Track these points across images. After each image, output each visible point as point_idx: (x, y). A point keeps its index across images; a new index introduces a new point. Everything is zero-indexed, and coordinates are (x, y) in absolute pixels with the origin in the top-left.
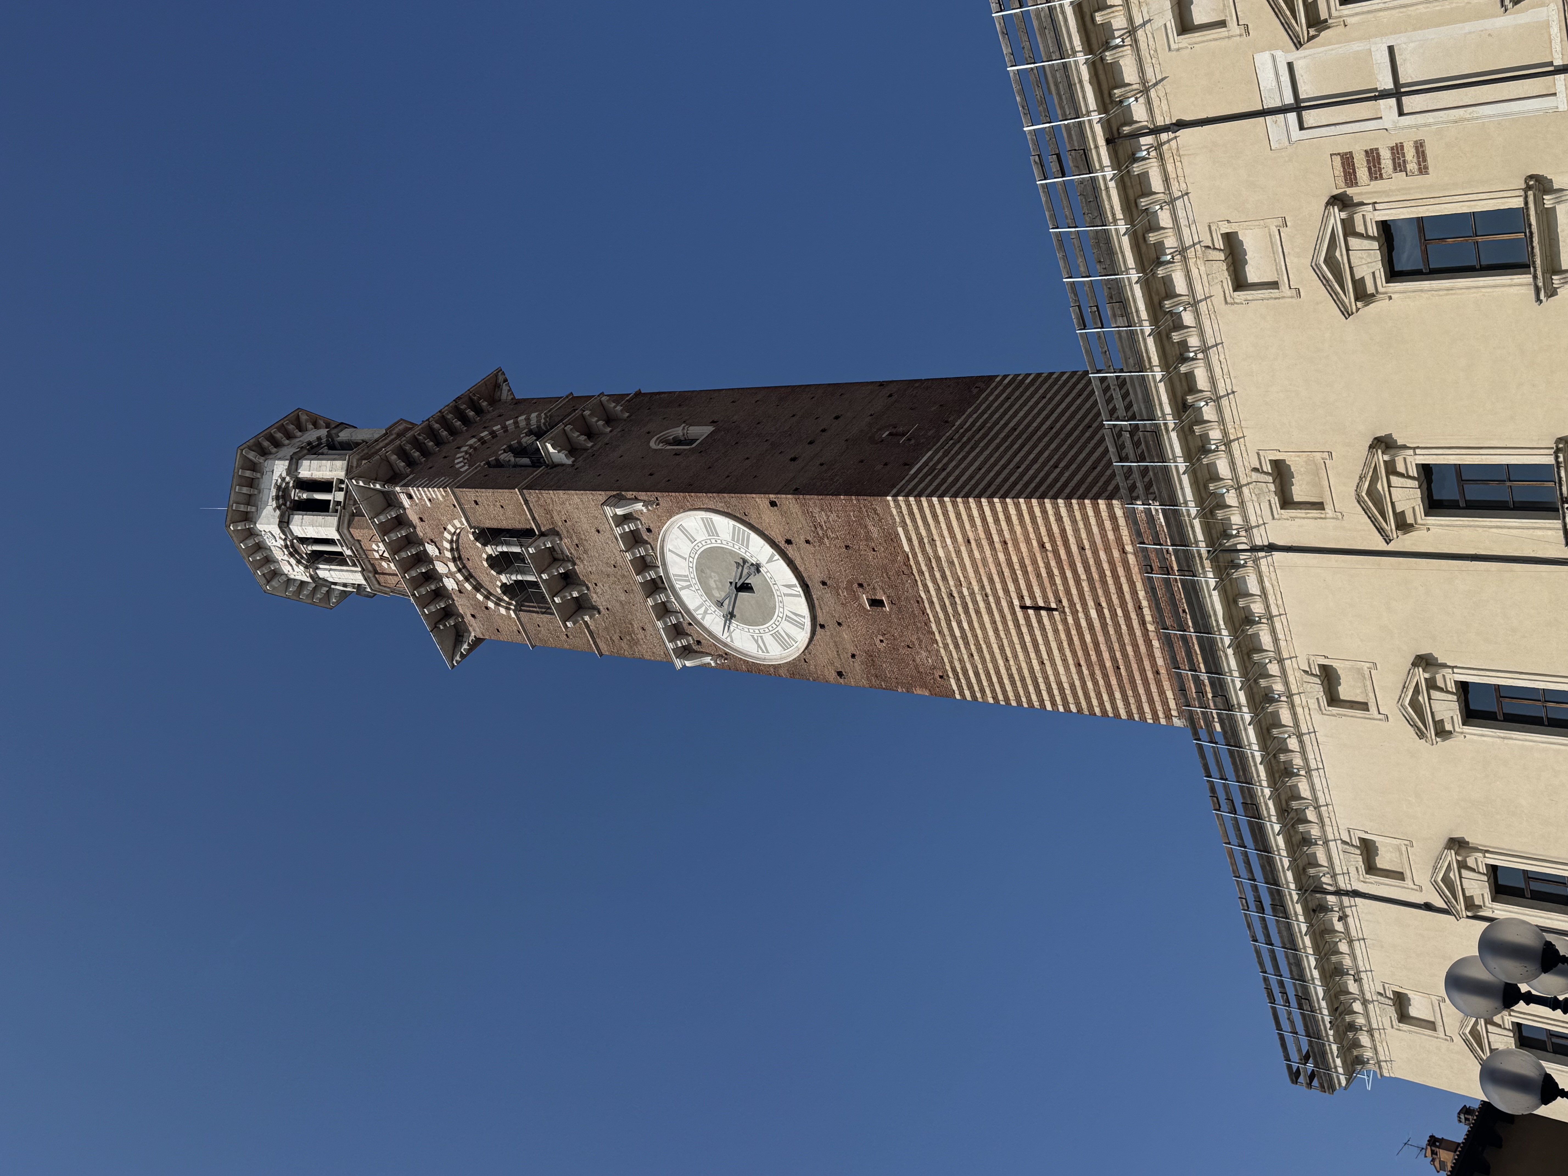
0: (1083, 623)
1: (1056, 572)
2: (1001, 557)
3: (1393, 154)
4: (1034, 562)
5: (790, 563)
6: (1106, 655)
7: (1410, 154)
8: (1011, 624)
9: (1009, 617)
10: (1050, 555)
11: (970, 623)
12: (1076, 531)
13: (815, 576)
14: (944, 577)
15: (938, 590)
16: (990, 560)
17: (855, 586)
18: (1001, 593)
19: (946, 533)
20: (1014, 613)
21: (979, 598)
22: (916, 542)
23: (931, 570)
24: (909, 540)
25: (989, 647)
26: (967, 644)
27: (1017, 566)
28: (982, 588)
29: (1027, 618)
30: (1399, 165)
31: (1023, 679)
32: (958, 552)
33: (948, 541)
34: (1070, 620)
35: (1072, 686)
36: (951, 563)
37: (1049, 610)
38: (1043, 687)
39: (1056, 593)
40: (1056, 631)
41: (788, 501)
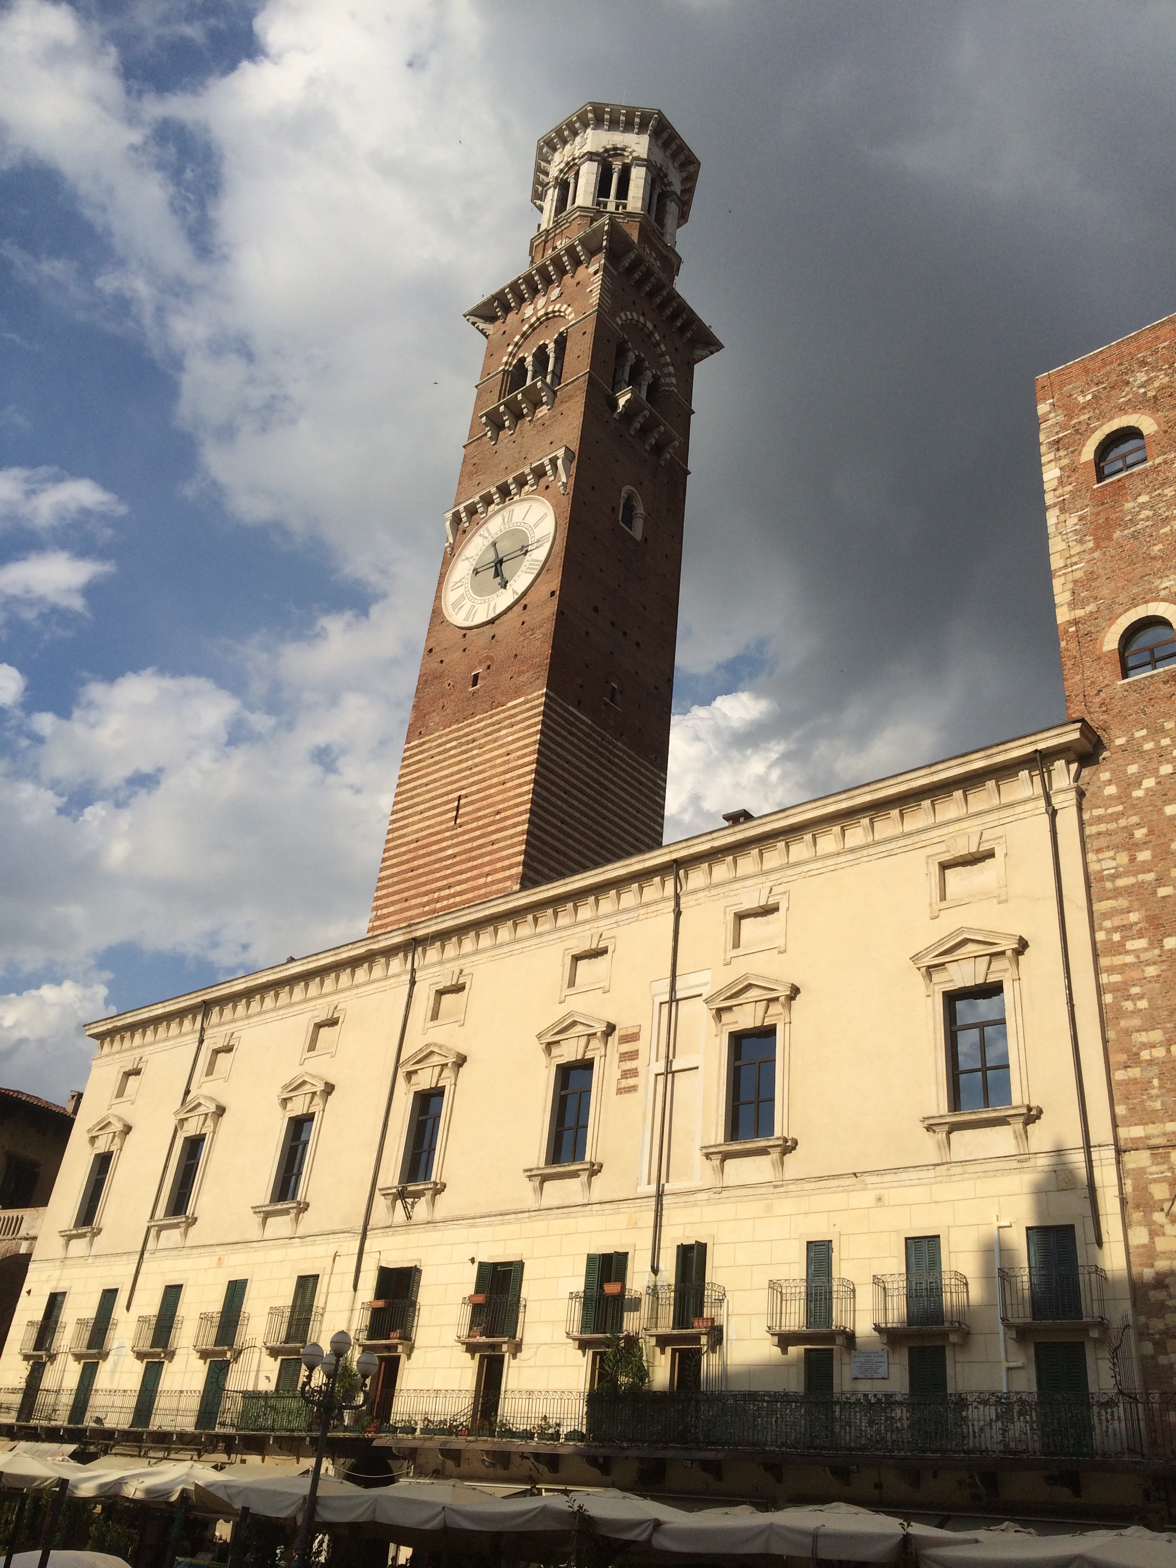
0: (444, 844)
1: (480, 823)
2: (495, 780)
3: (633, 1069)
4: (489, 806)
5: (510, 608)
6: (421, 862)
7: (631, 1082)
8: (449, 788)
9: (455, 786)
10: (492, 819)
11: (454, 756)
12: (505, 838)
13: (498, 629)
14: (486, 735)
15: (479, 730)
16: (493, 772)
17: (489, 663)
18: (471, 780)
19: (516, 736)
20: (457, 790)
21: (470, 763)
22: (513, 712)
23: (493, 724)
24: (514, 707)
25: (436, 771)
26: (440, 753)
27: (487, 793)
28: (476, 766)
29: (452, 801)
30: (626, 1074)
31: (412, 797)
32: (501, 746)
33: (510, 738)
34: (448, 834)
35: (404, 836)
36: (495, 740)
37: (456, 818)
38: (406, 813)
39: (467, 823)
40: (442, 823)
41: (553, 606)
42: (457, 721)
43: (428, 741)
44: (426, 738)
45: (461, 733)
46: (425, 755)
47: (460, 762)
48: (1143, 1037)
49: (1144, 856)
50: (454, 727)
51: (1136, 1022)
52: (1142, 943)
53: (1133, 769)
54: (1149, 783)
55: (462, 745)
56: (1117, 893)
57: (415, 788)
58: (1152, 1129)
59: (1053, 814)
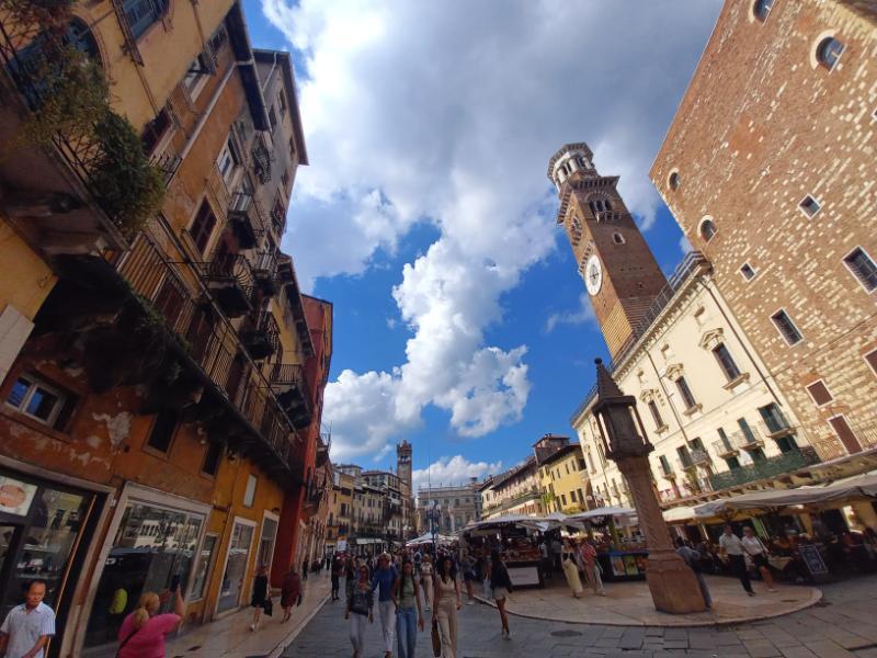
1: (625, 340)
2: (622, 327)
4: (624, 334)
5: (602, 284)
10: (627, 337)
11: (611, 326)
13: (602, 290)
16: (620, 326)
17: (605, 300)
18: (617, 330)
19: (620, 314)
20: (616, 334)
21: (615, 326)
23: (614, 315)
24: (616, 307)
25: (610, 332)
27: (622, 331)
29: (617, 337)
31: (609, 341)
33: (619, 316)
37: (620, 341)
38: (610, 345)
39: (622, 341)
40: (618, 344)
43: (605, 325)
46: (606, 329)
47: (613, 327)
48: (763, 341)
49: (737, 289)
51: (759, 337)
52: (749, 315)
53: (722, 266)
54: (728, 268)
56: (737, 303)
57: (608, 338)
58: (779, 366)
59: (709, 290)
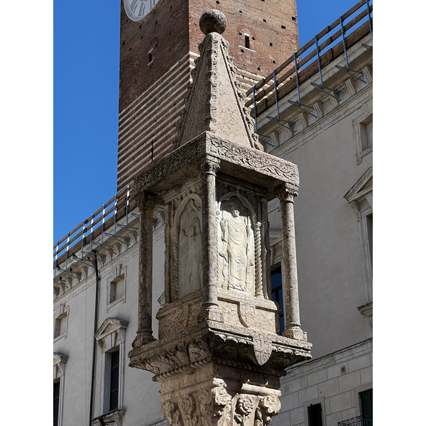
2: (170, 125)
8: (146, 137)
9: (149, 135)
13: (158, 16)
16: (168, 119)
17: (156, 43)
18: (157, 128)
20: (150, 137)
21: (155, 116)
22: (173, 73)
23: (164, 86)
24: (174, 70)
25: (138, 127)
26: (138, 114)
27: (167, 134)
28: (158, 117)
29: (148, 146)
37: (152, 156)
40: (145, 162)
42: (144, 90)
43: (131, 107)
44: (129, 106)
45: (148, 97)
46: (130, 118)
47: (150, 117)
50: (143, 94)
55: (149, 105)
57: (128, 142)
